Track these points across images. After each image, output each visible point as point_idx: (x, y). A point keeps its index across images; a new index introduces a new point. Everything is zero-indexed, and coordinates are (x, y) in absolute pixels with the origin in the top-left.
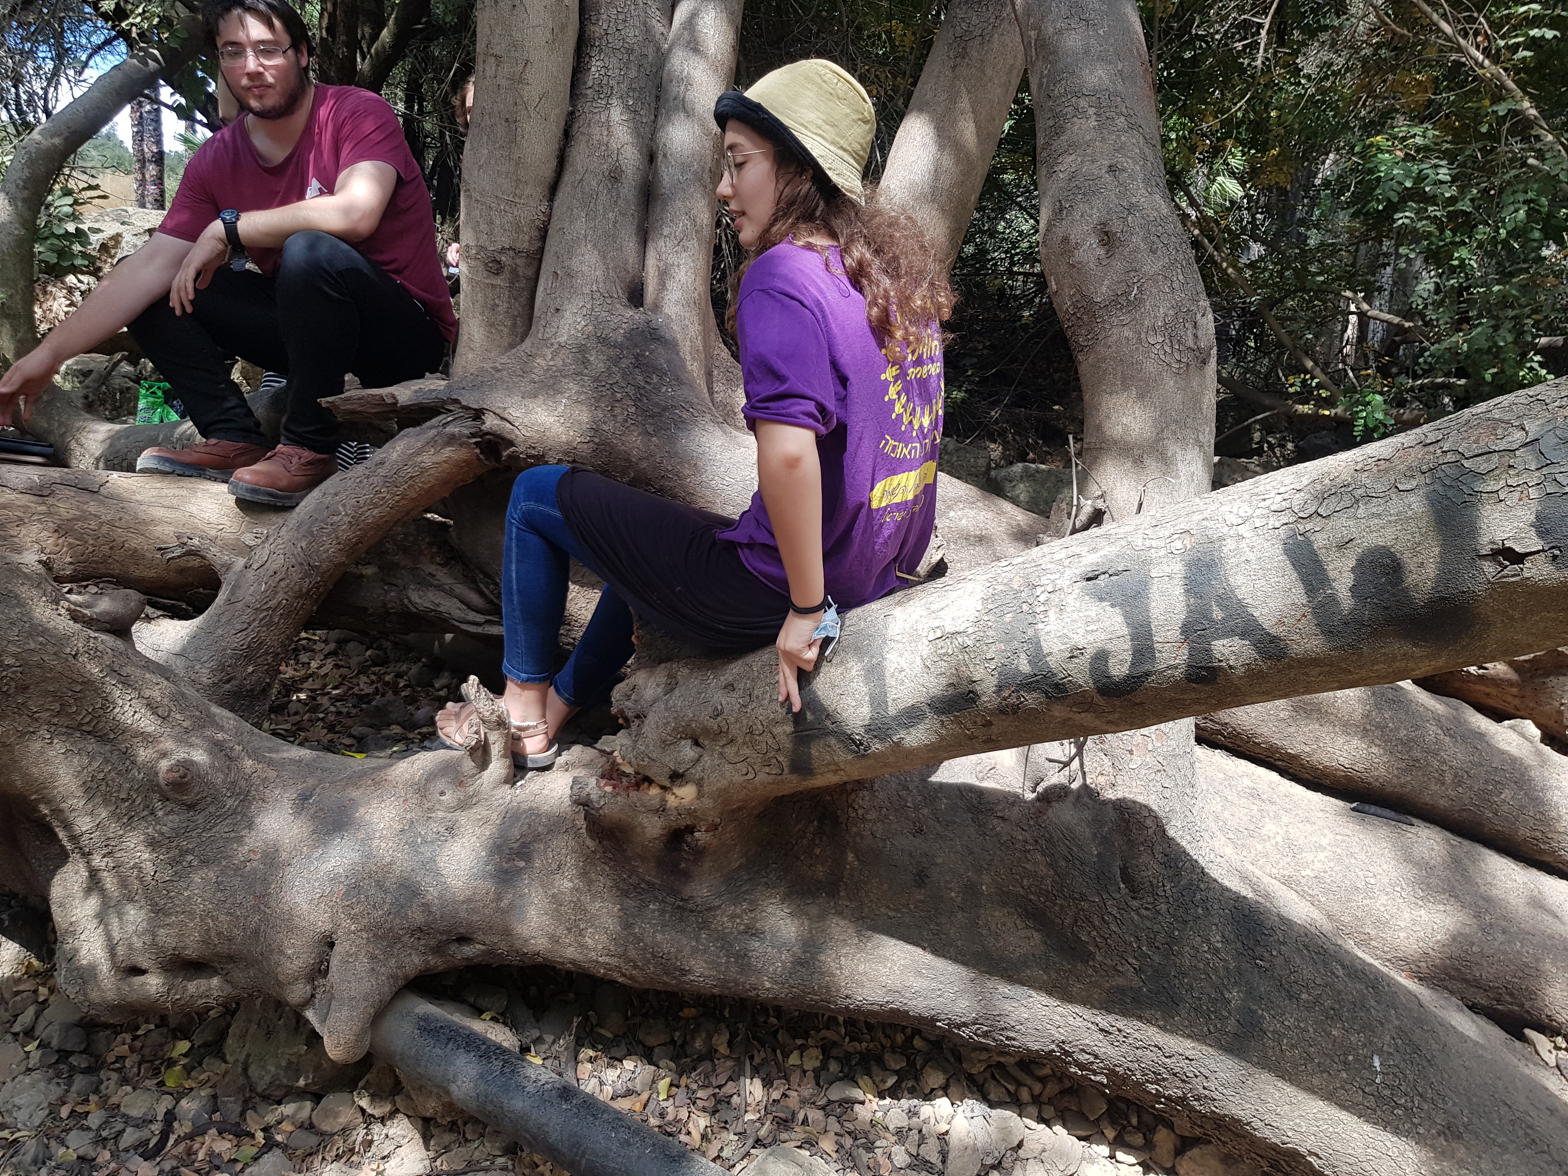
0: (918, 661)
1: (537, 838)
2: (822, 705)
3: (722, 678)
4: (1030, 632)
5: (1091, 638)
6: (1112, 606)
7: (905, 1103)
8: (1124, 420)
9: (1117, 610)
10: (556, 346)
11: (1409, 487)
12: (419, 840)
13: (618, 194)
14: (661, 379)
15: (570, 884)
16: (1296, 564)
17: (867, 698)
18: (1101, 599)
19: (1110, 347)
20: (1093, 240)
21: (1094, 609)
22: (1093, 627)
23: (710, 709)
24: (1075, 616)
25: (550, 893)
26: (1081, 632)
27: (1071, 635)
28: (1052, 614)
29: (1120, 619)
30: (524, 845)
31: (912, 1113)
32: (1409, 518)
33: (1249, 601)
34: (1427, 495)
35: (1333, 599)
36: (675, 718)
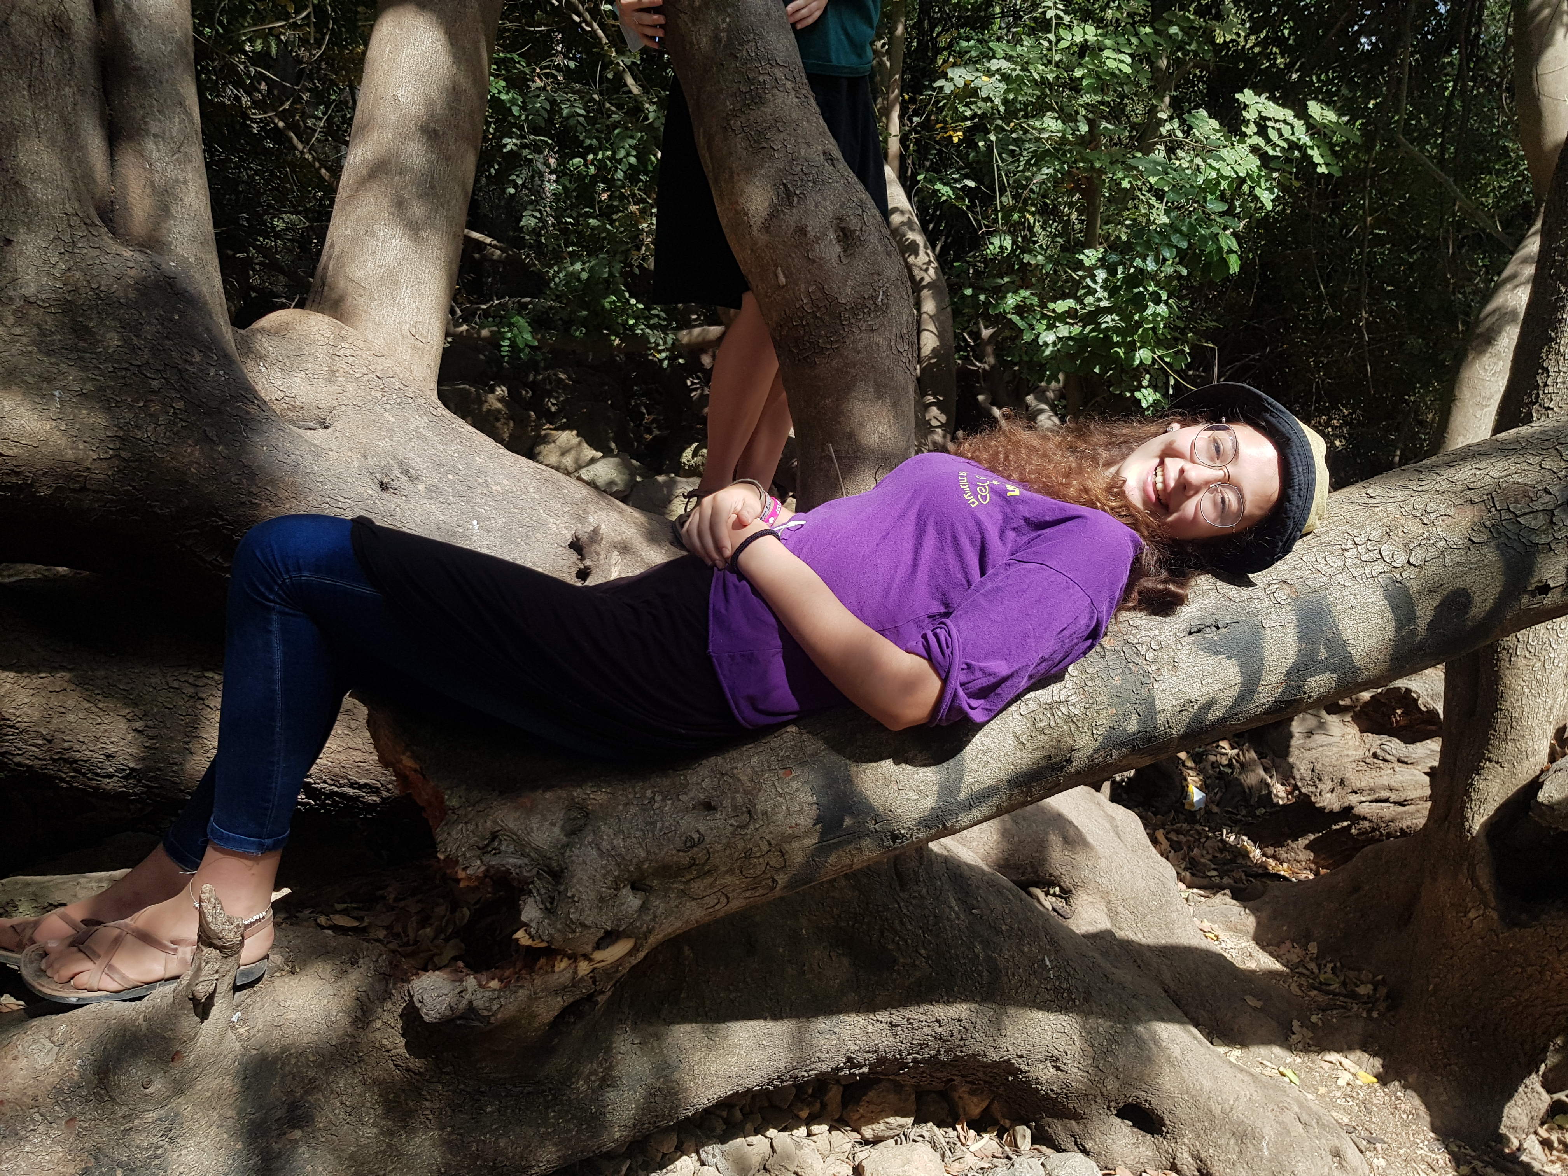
0: (1011, 740)
4: (1144, 692)
5: (1204, 691)
6: (1228, 658)
9: (1234, 661)
11: (1482, 540)
15: (375, 1130)
16: (1395, 608)
18: (1216, 653)
19: (859, 352)
20: (831, 236)
21: (1210, 662)
22: (1208, 680)
23: (677, 841)
24: (1191, 671)
25: (345, 1155)
26: (1197, 686)
27: (1186, 690)
28: (1165, 672)
29: (1236, 669)
32: (1485, 566)
33: (1351, 641)
34: (1498, 547)
35: (1413, 632)
36: (618, 865)
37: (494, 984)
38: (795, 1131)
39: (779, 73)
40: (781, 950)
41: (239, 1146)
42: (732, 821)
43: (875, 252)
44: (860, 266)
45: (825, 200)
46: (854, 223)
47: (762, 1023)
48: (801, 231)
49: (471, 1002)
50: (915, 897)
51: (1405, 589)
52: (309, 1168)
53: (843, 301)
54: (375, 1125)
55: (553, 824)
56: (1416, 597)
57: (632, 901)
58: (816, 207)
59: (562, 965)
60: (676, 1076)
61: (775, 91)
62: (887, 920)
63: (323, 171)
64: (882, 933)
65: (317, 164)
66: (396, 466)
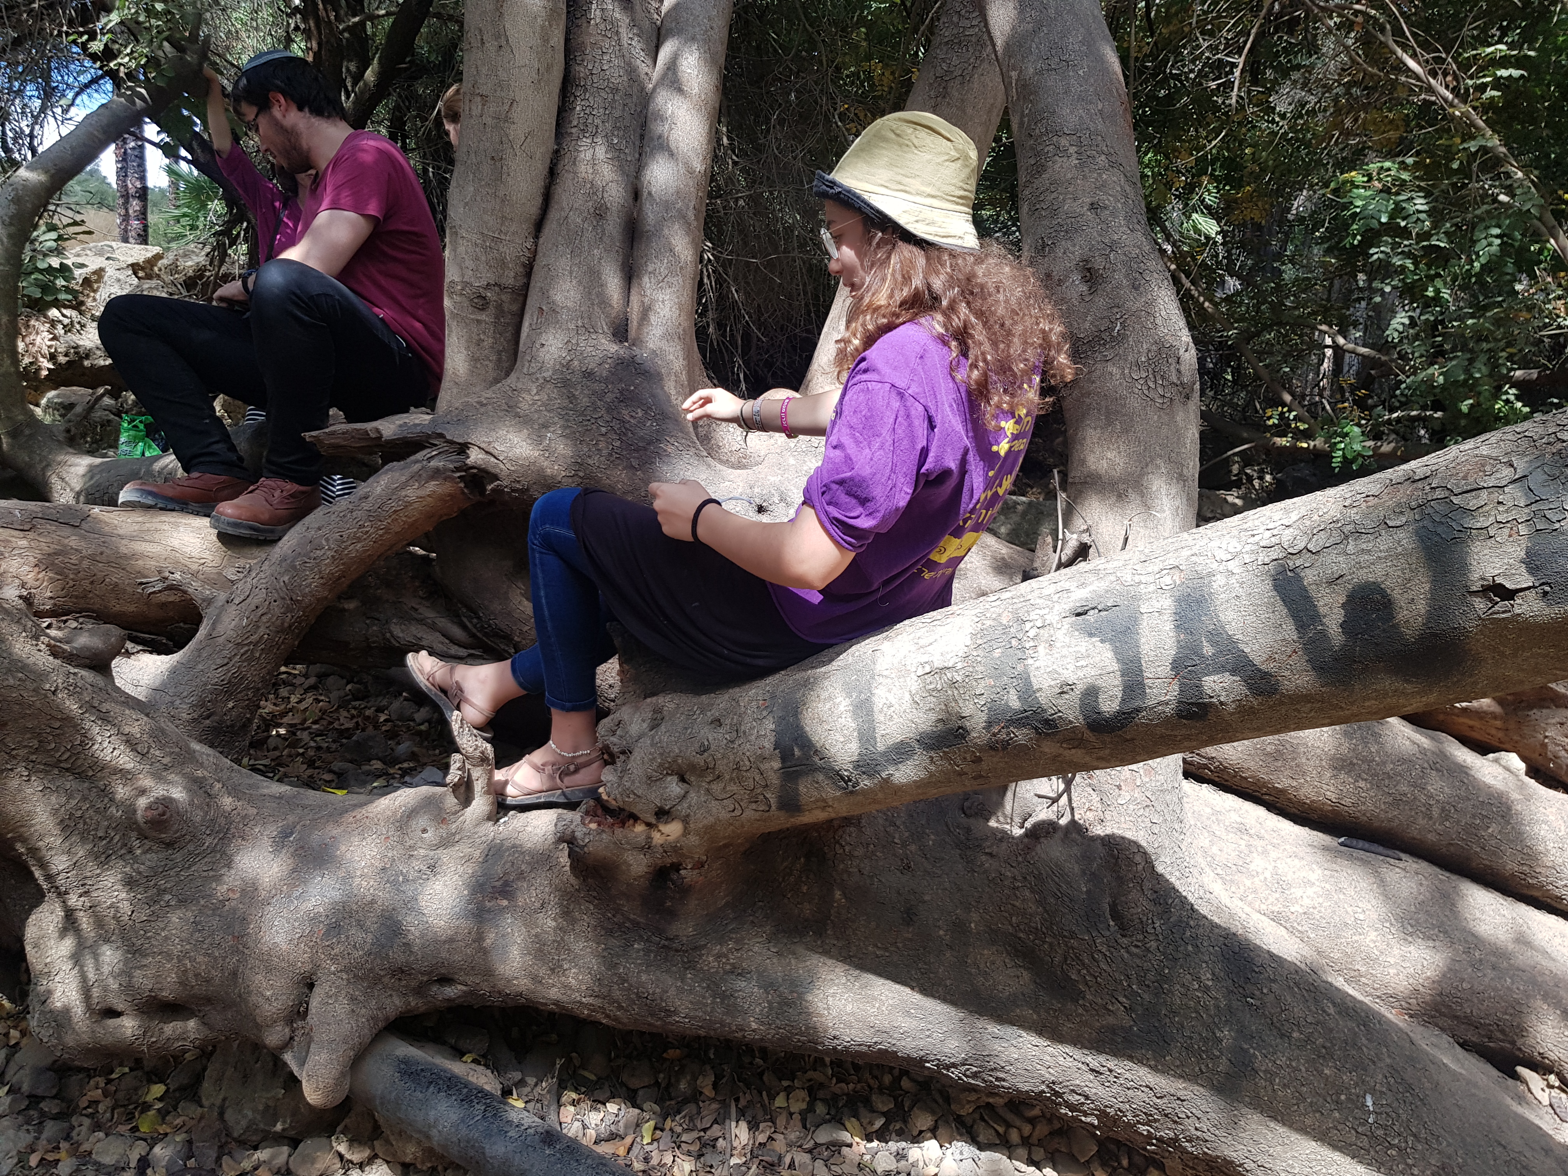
0: (907, 697)
1: (521, 876)
2: (810, 741)
3: (709, 714)
4: (1020, 668)
5: (1081, 674)
6: (1102, 641)
7: (893, 1146)
8: (1109, 455)
9: (1107, 645)
10: (541, 381)
11: (1399, 523)
12: (401, 879)
13: (603, 231)
14: (646, 413)
15: (554, 924)
16: (1287, 600)
17: (855, 734)
18: (1091, 635)
20: (1076, 277)
21: (1084, 644)
22: (1082, 663)
23: (697, 745)
24: (1065, 651)
25: (533, 932)
26: (1071, 667)
27: (1060, 670)
28: (1041, 649)
29: (1110, 654)
30: (506, 884)
31: (900, 1156)
32: (1398, 552)
33: (1240, 637)
35: (1323, 635)
36: (661, 754)
37: (593, 826)
39: (1064, 142)
42: (727, 736)
43: (1117, 287)
44: (1101, 301)
45: (1074, 246)
46: (1098, 263)
47: (908, 990)
49: (573, 832)
51: (1299, 579)
52: (509, 930)
53: (1082, 336)
56: (1312, 590)
57: (674, 787)
58: (1066, 254)
59: (640, 828)
66: (776, 495)
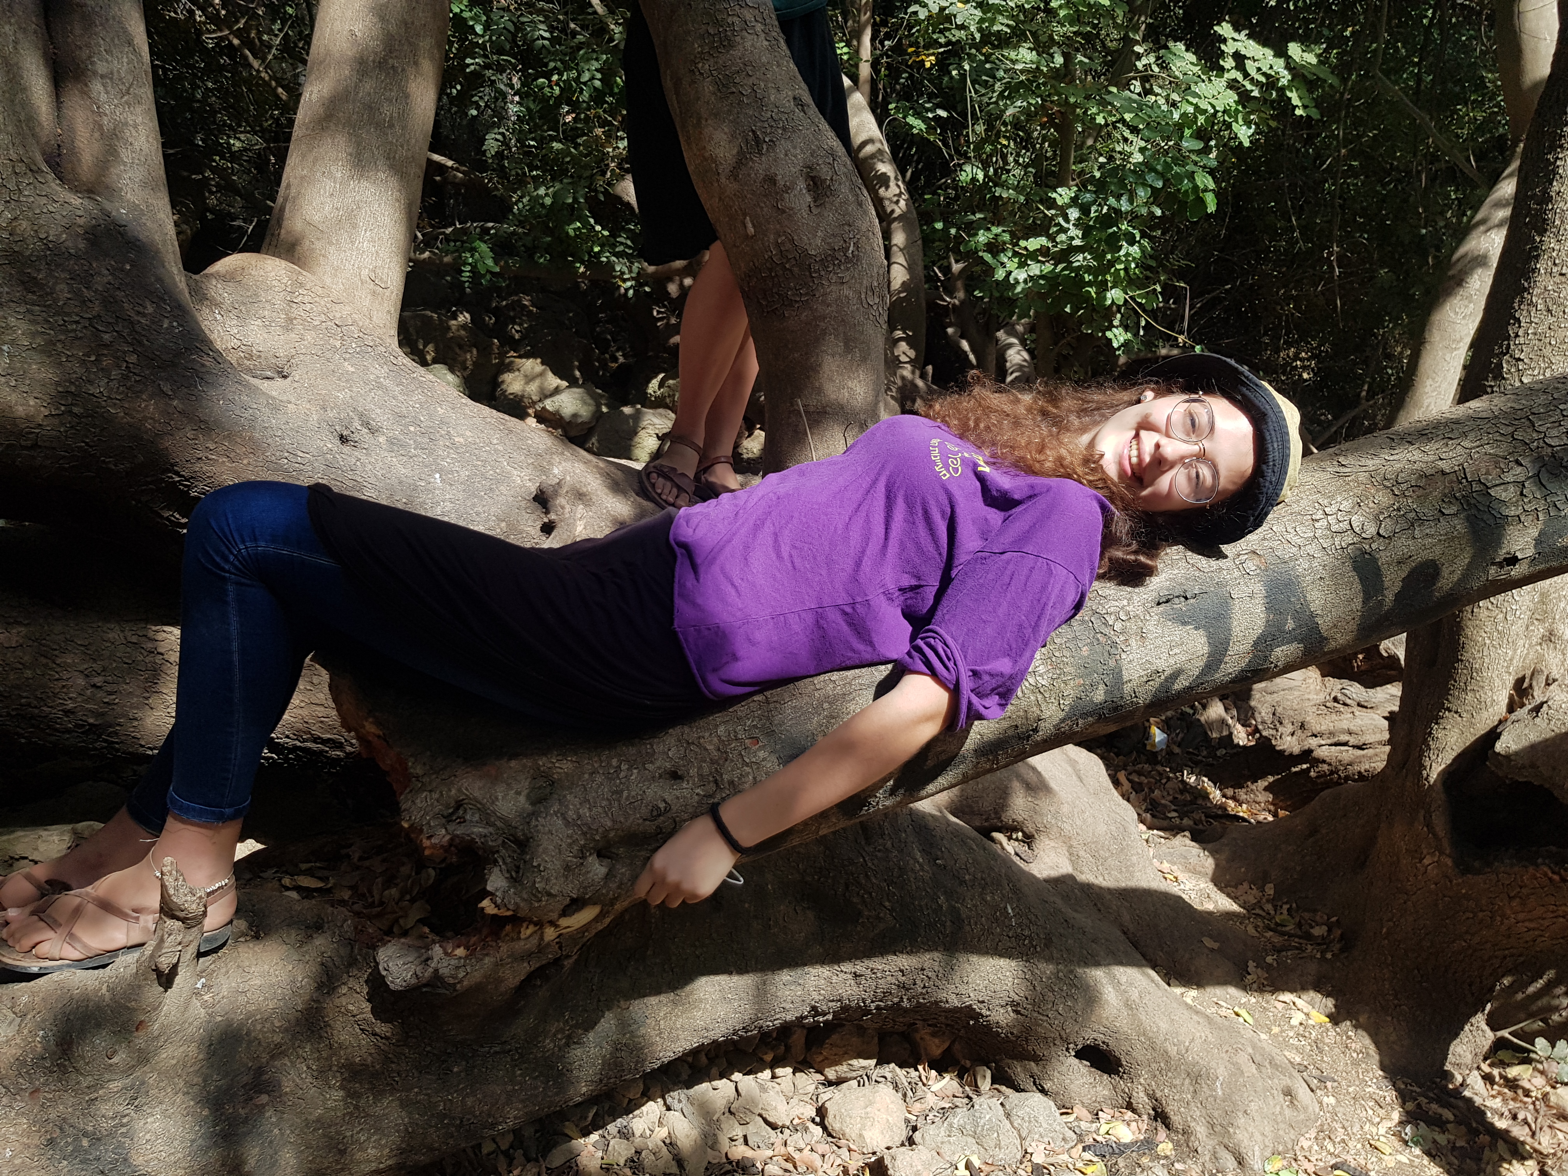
1: (275, 1054)
4: (1112, 663)
5: (1173, 662)
6: (1196, 628)
9: (1201, 632)
11: (1452, 512)
12: (85, 1143)
16: (1363, 579)
18: (1184, 623)
19: (828, 305)
21: (1178, 632)
22: (1176, 651)
23: (643, 810)
24: (1159, 642)
25: (312, 1118)
26: (1164, 656)
27: (1151, 660)
28: (1133, 642)
29: (1203, 640)
32: (1454, 538)
33: (1319, 612)
34: (1467, 518)
35: (1381, 603)
36: (584, 834)
37: (460, 952)
38: (759, 1075)
39: (748, 15)
40: (747, 905)
41: (205, 1112)
42: (698, 791)
43: (846, 202)
44: (830, 216)
45: (795, 148)
46: (825, 173)
48: (771, 180)
49: (436, 971)
50: (879, 851)
51: (1374, 560)
52: (276, 1131)
53: (813, 253)
54: (342, 1087)
55: (518, 793)
56: (1384, 569)
57: (597, 869)
58: (786, 155)
59: (527, 931)
60: (643, 1031)
61: (745, 33)
62: (852, 874)
63: (280, 90)
64: (847, 886)
65: (273, 83)
66: (356, 418)
